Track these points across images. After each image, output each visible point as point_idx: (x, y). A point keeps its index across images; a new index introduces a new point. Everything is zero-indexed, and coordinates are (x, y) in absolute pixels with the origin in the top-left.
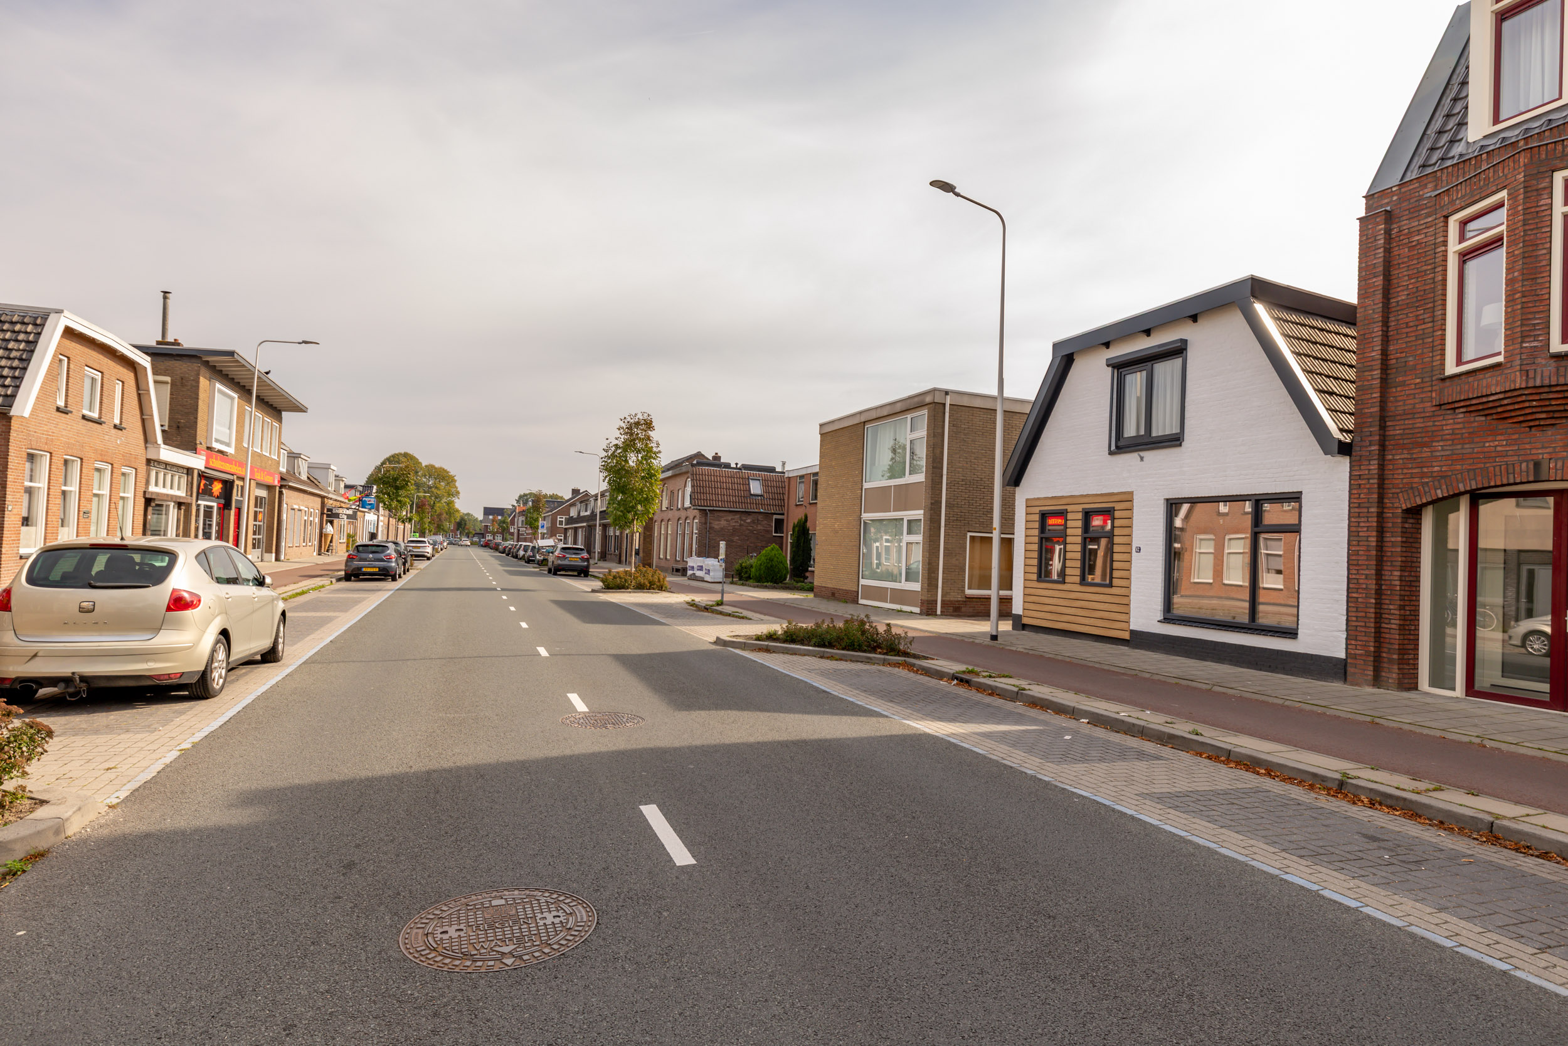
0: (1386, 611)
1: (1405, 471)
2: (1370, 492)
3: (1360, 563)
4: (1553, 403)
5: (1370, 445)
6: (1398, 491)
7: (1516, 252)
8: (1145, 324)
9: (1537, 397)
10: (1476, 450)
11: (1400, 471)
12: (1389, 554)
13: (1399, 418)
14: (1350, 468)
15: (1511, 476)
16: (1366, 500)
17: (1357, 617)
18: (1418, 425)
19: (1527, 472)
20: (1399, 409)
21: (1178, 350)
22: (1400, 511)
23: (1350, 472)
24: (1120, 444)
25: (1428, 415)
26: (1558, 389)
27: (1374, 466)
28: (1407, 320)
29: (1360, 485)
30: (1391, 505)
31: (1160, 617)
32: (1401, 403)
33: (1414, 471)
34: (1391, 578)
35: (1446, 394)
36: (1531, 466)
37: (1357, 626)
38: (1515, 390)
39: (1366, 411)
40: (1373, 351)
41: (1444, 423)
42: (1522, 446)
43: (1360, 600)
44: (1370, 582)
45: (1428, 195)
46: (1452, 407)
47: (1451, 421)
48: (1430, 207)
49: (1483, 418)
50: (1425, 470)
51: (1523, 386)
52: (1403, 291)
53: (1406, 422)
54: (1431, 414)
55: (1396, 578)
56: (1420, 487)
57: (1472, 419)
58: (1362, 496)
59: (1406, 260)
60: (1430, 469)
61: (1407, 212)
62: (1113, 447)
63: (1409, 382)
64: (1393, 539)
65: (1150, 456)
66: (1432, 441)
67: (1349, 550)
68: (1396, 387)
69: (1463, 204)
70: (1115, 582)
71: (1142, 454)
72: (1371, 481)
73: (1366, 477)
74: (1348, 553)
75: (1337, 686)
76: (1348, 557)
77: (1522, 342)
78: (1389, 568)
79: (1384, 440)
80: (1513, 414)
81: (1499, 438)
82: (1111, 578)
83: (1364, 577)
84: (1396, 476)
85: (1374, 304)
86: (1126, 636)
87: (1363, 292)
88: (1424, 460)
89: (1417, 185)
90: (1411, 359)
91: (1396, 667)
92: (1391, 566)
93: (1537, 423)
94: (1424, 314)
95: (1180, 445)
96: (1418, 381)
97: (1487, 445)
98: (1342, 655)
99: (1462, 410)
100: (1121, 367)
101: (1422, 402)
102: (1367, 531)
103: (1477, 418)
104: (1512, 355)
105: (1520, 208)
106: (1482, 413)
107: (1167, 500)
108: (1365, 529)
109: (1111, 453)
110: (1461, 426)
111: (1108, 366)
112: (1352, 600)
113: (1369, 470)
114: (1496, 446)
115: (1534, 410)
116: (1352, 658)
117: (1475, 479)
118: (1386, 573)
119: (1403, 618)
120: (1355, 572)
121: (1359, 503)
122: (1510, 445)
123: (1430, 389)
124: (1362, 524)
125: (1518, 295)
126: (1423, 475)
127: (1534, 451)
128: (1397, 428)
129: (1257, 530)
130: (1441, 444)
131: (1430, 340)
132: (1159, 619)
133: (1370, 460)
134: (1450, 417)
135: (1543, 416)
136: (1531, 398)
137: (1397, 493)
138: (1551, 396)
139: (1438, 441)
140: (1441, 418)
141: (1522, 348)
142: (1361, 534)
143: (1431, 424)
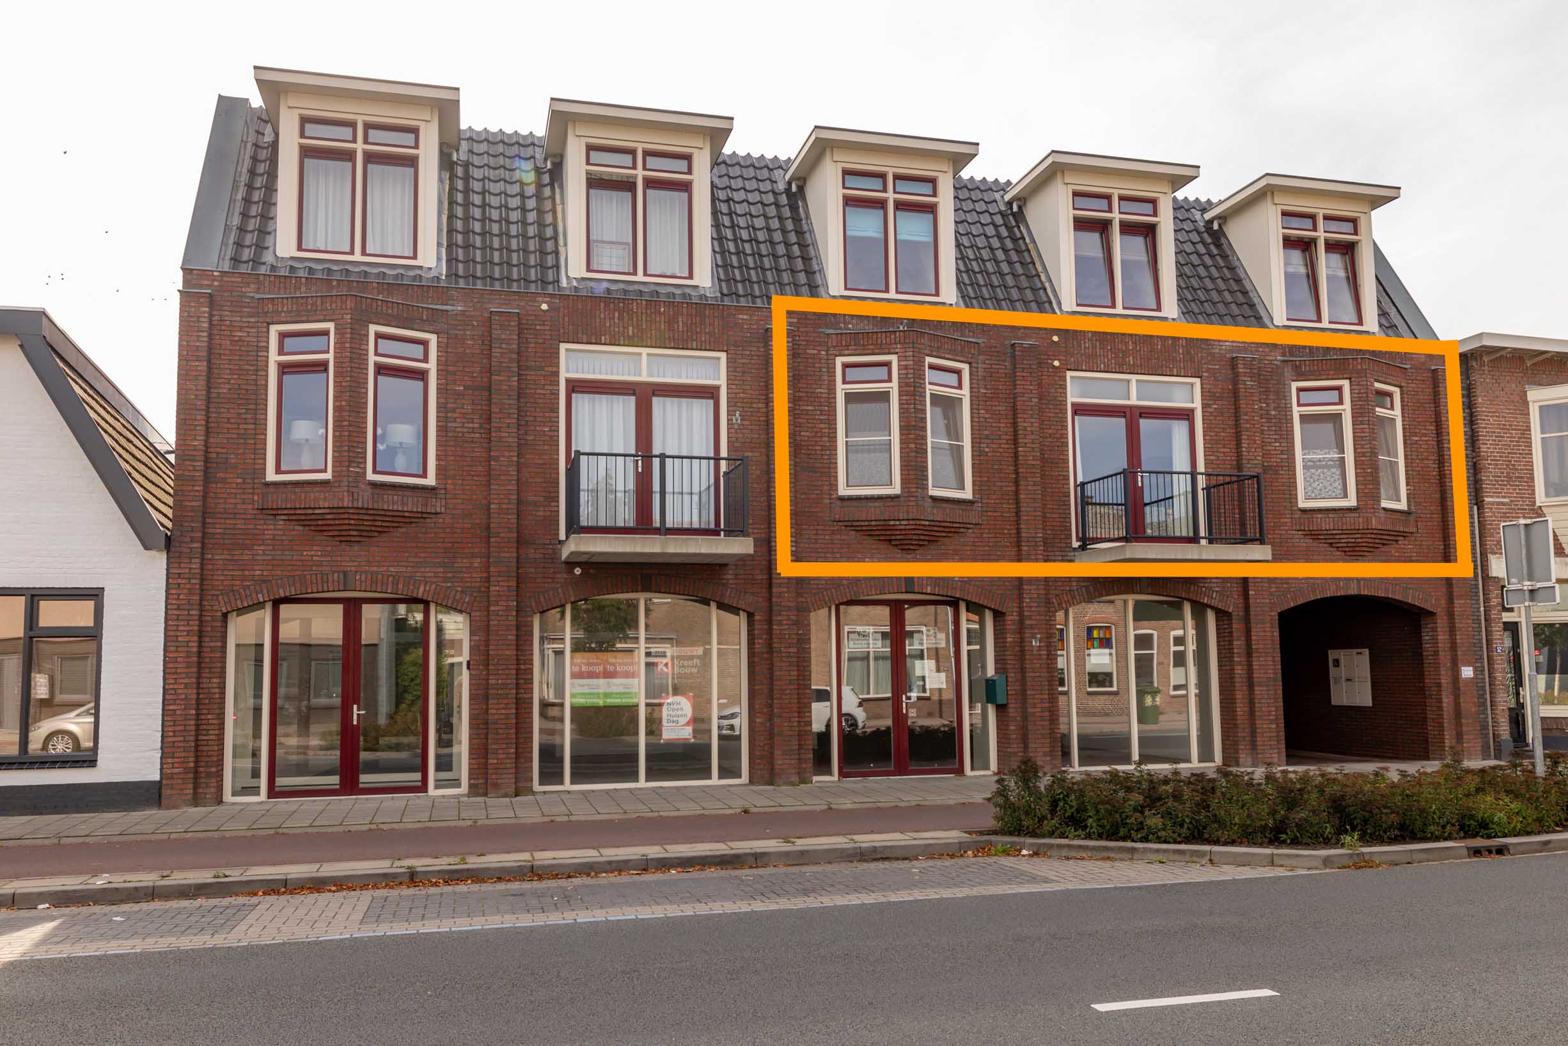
0: (204, 722)
1: (226, 573)
2: (190, 593)
3: (178, 671)
4: (365, 523)
5: (192, 541)
6: (219, 593)
7: (344, 384)
9: (356, 517)
10: (295, 557)
11: (220, 572)
12: (207, 660)
13: (219, 516)
14: (168, 564)
15: (325, 585)
16: (186, 602)
17: (174, 731)
18: (240, 526)
19: (338, 582)
20: (219, 506)
22: (220, 614)
23: (167, 570)
25: (249, 517)
26: (372, 512)
27: (196, 564)
28: (229, 415)
29: (179, 584)
30: (210, 608)
32: (222, 501)
33: (235, 573)
34: (210, 685)
35: (270, 499)
36: (342, 576)
37: (174, 742)
38: (343, 508)
39: (187, 503)
40: (196, 440)
41: (265, 527)
42: (334, 558)
43: (178, 712)
44: (190, 691)
45: (251, 295)
46: (274, 513)
47: (272, 527)
48: (253, 308)
49: (301, 528)
50: (247, 573)
51: (350, 506)
52: (225, 383)
53: (228, 522)
54: (252, 517)
55: (216, 686)
56: (242, 591)
57: (292, 527)
58: (181, 597)
59: (228, 352)
60: (252, 573)
61: (229, 304)
63: (230, 480)
64: (212, 644)
66: (254, 545)
67: (165, 656)
68: (216, 483)
69: (289, 319)
72: (193, 581)
73: (186, 576)
74: (164, 660)
75: (150, 814)
76: (164, 665)
77: (349, 466)
78: (208, 675)
79: (206, 538)
80: (331, 528)
81: (315, 548)
83: (182, 686)
84: (215, 577)
85: (197, 390)
87: (184, 372)
88: (245, 562)
89: (240, 280)
90: (232, 456)
92: (210, 672)
93: (348, 538)
94: (246, 413)
96: (240, 480)
97: (305, 553)
98: (156, 777)
99: (283, 517)
101: (243, 503)
102: (188, 635)
103: (296, 527)
104: (340, 476)
105: (347, 345)
106: (302, 523)
108: (185, 633)
110: (281, 532)
112: (169, 713)
113: (190, 569)
114: (312, 556)
115: (351, 527)
116: (167, 779)
117: (294, 585)
118: (204, 680)
120: (172, 681)
121: (179, 605)
122: (325, 556)
123: (251, 491)
124: (181, 628)
125: (345, 423)
126: (244, 578)
127: (343, 564)
128: (217, 526)
129: (32, 634)
130: (262, 548)
131: (252, 442)
133: (191, 558)
134: (272, 522)
135: (355, 533)
136: (351, 517)
137: (217, 595)
138: (366, 517)
139: (260, 545)
140: (262, 522)
141: (349, 471)
142: (180, 639)
143: (251, 526)
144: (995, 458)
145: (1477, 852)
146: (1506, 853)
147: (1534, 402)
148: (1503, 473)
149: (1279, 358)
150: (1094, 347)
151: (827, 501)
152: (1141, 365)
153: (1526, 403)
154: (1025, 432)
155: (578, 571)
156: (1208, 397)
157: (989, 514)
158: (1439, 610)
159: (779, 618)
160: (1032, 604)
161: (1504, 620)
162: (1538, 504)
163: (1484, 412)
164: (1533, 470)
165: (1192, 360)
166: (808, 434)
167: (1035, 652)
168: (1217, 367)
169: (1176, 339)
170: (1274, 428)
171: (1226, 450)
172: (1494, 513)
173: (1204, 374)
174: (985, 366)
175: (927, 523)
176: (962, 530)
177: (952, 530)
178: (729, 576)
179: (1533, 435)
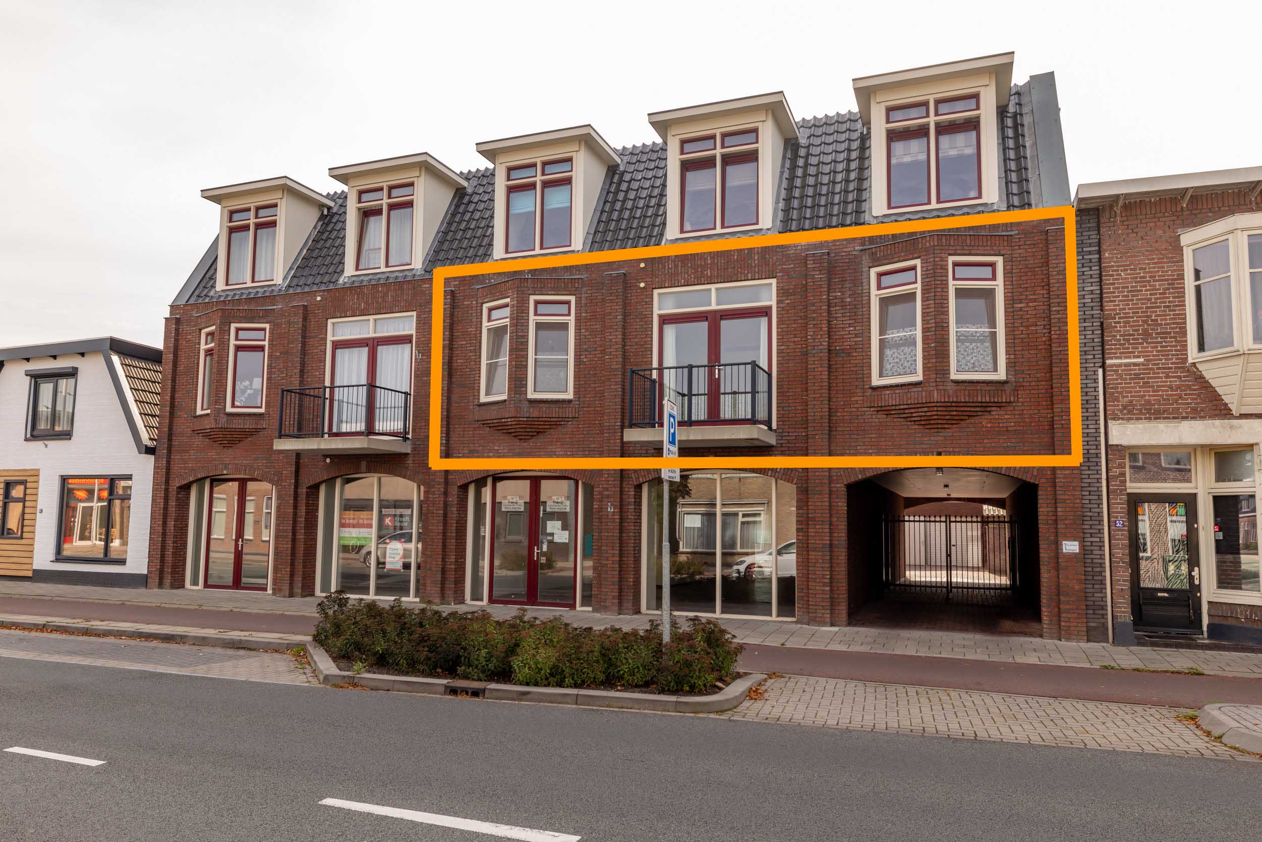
0: (167, 545)
2: (162, 477)
3: (156, 517)
4: (228, 436)
5: (164, 449)
6: (175, 476)
7: (216, 359)
8: (53, 352)
10: (205, 456)
11: (176, 465)
12: (170, 512)
13: (177, 435)
14: (154, 462)
15: (216, 471)
16: (160, 481)
17: (153, 549)
18: (185, 440)
19: (222, 469)
20: (177, 430)
21: (72, 373)
22: (176, 488)
23: (154, 465)
24: (35, 433)
26: (228, 430)
27: (165, 461)
28: (182, 382)
29: (158, 472)
30: (172, 484)
31: (53, 558)
32: (179, 427)
33: (182, 466)
34: (170, 526)
35: (196, 425)
37: (153, 554)
39: (163, 429)
40: (167, 396)
41: (194, 441)
42: (221, 456)
43: (155, 539)
44: (160, 528)
45: (196, 315)
46: (198, 432)
47: (197, 440)
48: (196, 321)
50: (186, 465)
51: (215, 427)
53: (180, 438)
54: (189, 435)
55: (173, 525)
57: (205, 440)
58: (158, 479)
59: (184, 347)
60: (188, 465)
61: (186, 321)
62: (29, 435)
63: (182, 416)
64: (172, 504)
65: (52, 444)
66: (190, 450)
68: (176, 418)
69: (205, 326)
70: (25, 535)
71: (46, 442)
72: (164, 470)
73: (161, 468)
74: (151, 511)
75: (142, 590)
76: (151, 514)
77: (215, 405)
78: (170, 520)
79: (171, 447)
81: (213, 451)
82: (22, 532)
83: (157, 525)
84: (174, 468)
86: (30, 574)
88: (186, 460)
89: (192, 308)
90: (183, 403)
91: (169, 576)
92: (171, 518)
94: (189, 380)
95: (70, 439)
96: (185, 416)
97: (209, 454)
98: (145, 572)
99: (201, 434)
100: (37, 378)
101: (186, 428)
103: (207, 440)
104: (212, 411)
105: (218, 337)
106: (207, 437)
107: (62, 476)
108: (159, 498)
109: (26, 440)
110: (200, 443)
111: (27, 375)
113: (163, 464)
114: (212, 455)
115: (224, 439)
116: (150, 573)
117: (204, 472)
118: (168, 523)
119: (175, 548)
120: (154, 523)
121: (157, 483)
122: (217, 455)
123: (190, 421)
124: (158, 495)
125: (215, 381)
127: (224, 459)
128: (176, 441)
129: (110, 499)
131: (192, 396)
132: (52, 559)
133: (163, 458)
134: (197, 438)
137: (175, 478)
140: (194, 438)
141: (215, 408)
142: (157, 501)
143: (189, 440)
144: (592, 366)
145: (454, 691)
146: (480, 695)
147: (1189, 246)
148: (1138, 330)
149: (857, 248)
150: (676, 266)
151: (472, 407)
152: (718, 276)
153: (1179, 250)
154: (611, 343)
155: (328, 460)
156: (782, 293)
157: (585, 409)
158: (1043, 480)
159: (433, 490)
160: (610, 479)
161: (1129, 491)
162: (1190, 360)
163: (1113, 266)
164: (1185, 323)
165: (767, 264)
166: (462, 361)
167: (610, 517)
168: (792, 266)
169: (751, 250)
170: (848, 314)
171: (796, 339)
172: (1121, 375)
173: (778, 274)
174: (587, 295)
175: (525, 419)
176: (562, 423)
177: (555, 424)
178: (410, 461)
179: (1186, 286)
